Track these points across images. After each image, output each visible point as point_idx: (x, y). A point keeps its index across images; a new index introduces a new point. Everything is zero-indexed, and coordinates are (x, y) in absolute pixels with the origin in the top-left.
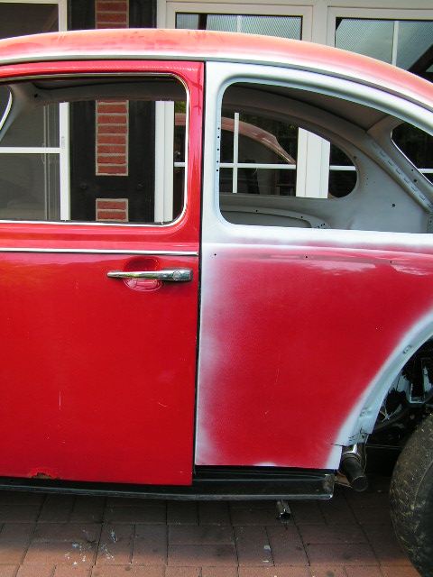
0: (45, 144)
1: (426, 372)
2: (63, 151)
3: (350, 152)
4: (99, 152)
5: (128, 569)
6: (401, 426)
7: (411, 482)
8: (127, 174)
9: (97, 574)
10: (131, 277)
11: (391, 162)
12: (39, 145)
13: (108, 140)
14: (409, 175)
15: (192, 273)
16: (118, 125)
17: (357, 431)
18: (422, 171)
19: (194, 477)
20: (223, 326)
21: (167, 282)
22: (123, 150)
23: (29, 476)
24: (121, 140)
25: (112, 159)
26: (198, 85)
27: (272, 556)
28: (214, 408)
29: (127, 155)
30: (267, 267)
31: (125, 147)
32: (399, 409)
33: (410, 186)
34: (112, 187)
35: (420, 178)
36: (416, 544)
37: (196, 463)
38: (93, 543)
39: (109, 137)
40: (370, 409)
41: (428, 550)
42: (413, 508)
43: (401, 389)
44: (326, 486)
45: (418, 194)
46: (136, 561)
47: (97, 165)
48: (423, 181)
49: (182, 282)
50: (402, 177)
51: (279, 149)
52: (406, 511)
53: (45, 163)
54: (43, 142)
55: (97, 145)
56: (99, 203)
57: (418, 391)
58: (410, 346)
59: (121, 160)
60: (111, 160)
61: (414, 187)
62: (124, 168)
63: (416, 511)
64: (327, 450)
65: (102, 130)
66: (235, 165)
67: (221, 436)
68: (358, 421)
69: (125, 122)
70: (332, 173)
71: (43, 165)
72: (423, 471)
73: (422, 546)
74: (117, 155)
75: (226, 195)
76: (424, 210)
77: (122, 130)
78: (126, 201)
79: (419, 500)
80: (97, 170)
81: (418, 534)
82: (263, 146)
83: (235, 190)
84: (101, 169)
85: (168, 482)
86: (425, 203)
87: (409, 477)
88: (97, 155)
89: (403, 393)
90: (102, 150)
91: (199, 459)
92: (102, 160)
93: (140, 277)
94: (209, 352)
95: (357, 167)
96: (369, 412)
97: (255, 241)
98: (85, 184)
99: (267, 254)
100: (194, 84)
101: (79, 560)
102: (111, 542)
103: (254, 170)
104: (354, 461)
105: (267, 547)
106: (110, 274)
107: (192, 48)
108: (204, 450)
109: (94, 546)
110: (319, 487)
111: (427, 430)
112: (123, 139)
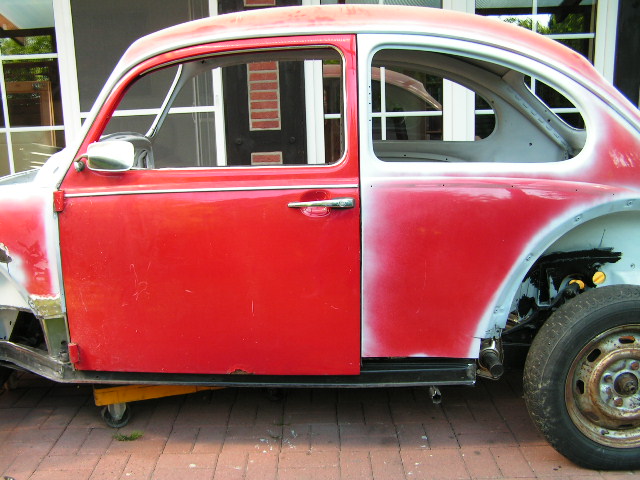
0: (195, 103)
1: (551, 280)
2: (218, 109)
3: (488, 97)
4: (252, 108)
5: (309, 454)
6: (532, 326)
7: (538, 366)
8: (279, 128)
9: (283, 458)
10: (306, 207)
11: (527, 105)
12: (190, 104)
13: (260, 96)
14: (543, 116)
15: (354, 201)
16: (270, 81)
17: (492, 326)
18: (554, 111)
19: (362, 369)
20: (380, 242)
21: (334, 209)
22: (274, 105)
23: (228, 372)
24: (273, 96)
25: (265, 115)
26: (351, 52)
27: (428, 442)
28: (376, 309)
29: (279, 109)
30: (413, 196)
31: (276, 103)
32: (530, 312)
33: (545, 125)
34: (266, 141)
35: (553, 118)
36: (543, 416)
37: (363, 355)
38: (277, 438)
39: (261, 93)
40: (502, 307)
41: (554, 420)
42: (540, 386)
43: (530, 295)
44: (469, 374)
45: (552, 132)
46: (314, 449)
47: (251, 121)
48: (555, 119)
49: (347, 208)
50: (537, 117)
51: (425, 95)
52: (535, 390)
53: (196, 122)
54: (192, 101)
55: (250, 102)
56: (255, 157)
57: (545, 296)
58: (532, 254)
59: (273, 115)
60: (263, 115)
61: (548, 126)
62: (277, 122)
63: (543, 389)
64: (468, 342)
65: (254, 87)
66: (384, 115)
67: (382, 333)
68: (492, 317)
69: (276, 78)
70: (478, 117)
71: (194, 124)
72: (546, 355)
73: (548, 418)
74: (270, 110)
75: (377, 142)
76: (559, 147)
77: (273, 86)
78: (280, 153)
79: (545, 379)
80: (251, 126)
81: (545, 408)
82: (410, 93)
83: (384, 137)
84: (255, 125)
85: (340, 373)
86: (560, 140)
87: (537, 361)
88: (250, 111)
89: (533, 299)
90: (255, 106)
91: (365, 353)
92: (255, 116)
93: (312, 206)
94: (370, 263)
95: (495, 111)
96: (502, 310)
97: (403, 175)
98: (239, 139)
99: (413, 185)
100: (348, 51)
101: (268, 450)
102: (292, 437)
103: (401, 118)
104: (493, 355)
105: (424, 437)
106: (291, 204)
107: (345, 23)
108: (369, 345)
109: (279, 440)
110: (463, 374)
111: (550, 325)
112: (275, 94)
